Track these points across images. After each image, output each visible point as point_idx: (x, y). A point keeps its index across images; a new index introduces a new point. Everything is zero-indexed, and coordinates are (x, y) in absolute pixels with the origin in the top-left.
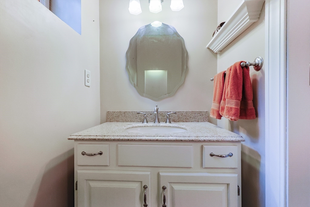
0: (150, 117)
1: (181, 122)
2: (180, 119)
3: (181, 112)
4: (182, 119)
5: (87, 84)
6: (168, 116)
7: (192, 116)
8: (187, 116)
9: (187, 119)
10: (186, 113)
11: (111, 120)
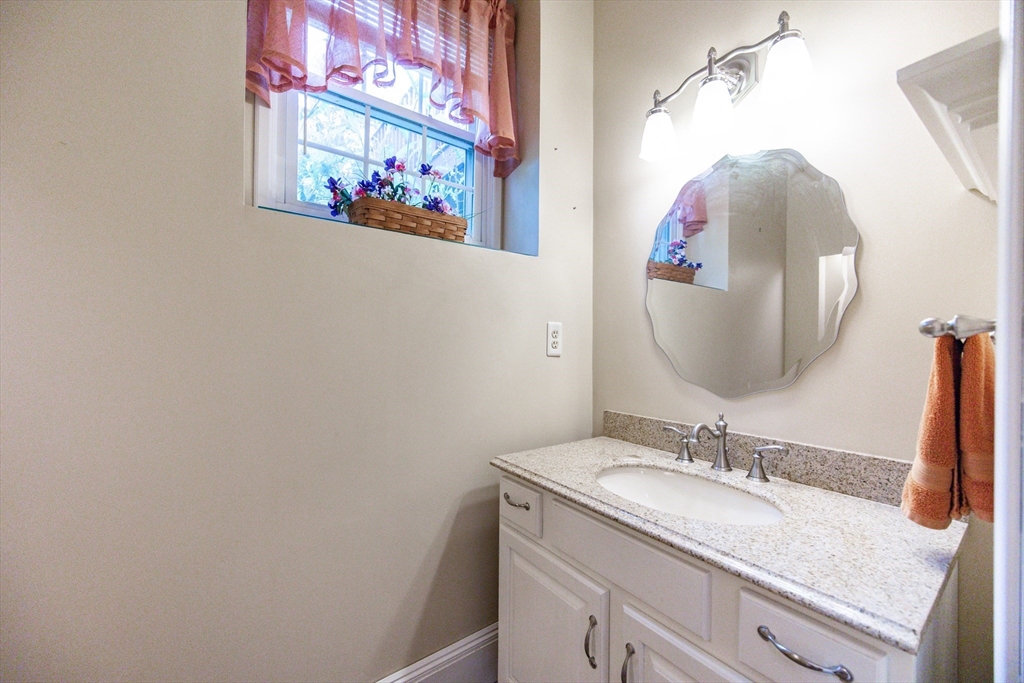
0: (707, 445)
1: (820, 486)
2: (814, 476)
3: (821, 450)
4: (822, 478)
5: (552, 351)
6: (756, 456)
7: (872, 479)
8: (849, 471)
9: (844, 482)
10: (844, 457)
11: (613, 435)
